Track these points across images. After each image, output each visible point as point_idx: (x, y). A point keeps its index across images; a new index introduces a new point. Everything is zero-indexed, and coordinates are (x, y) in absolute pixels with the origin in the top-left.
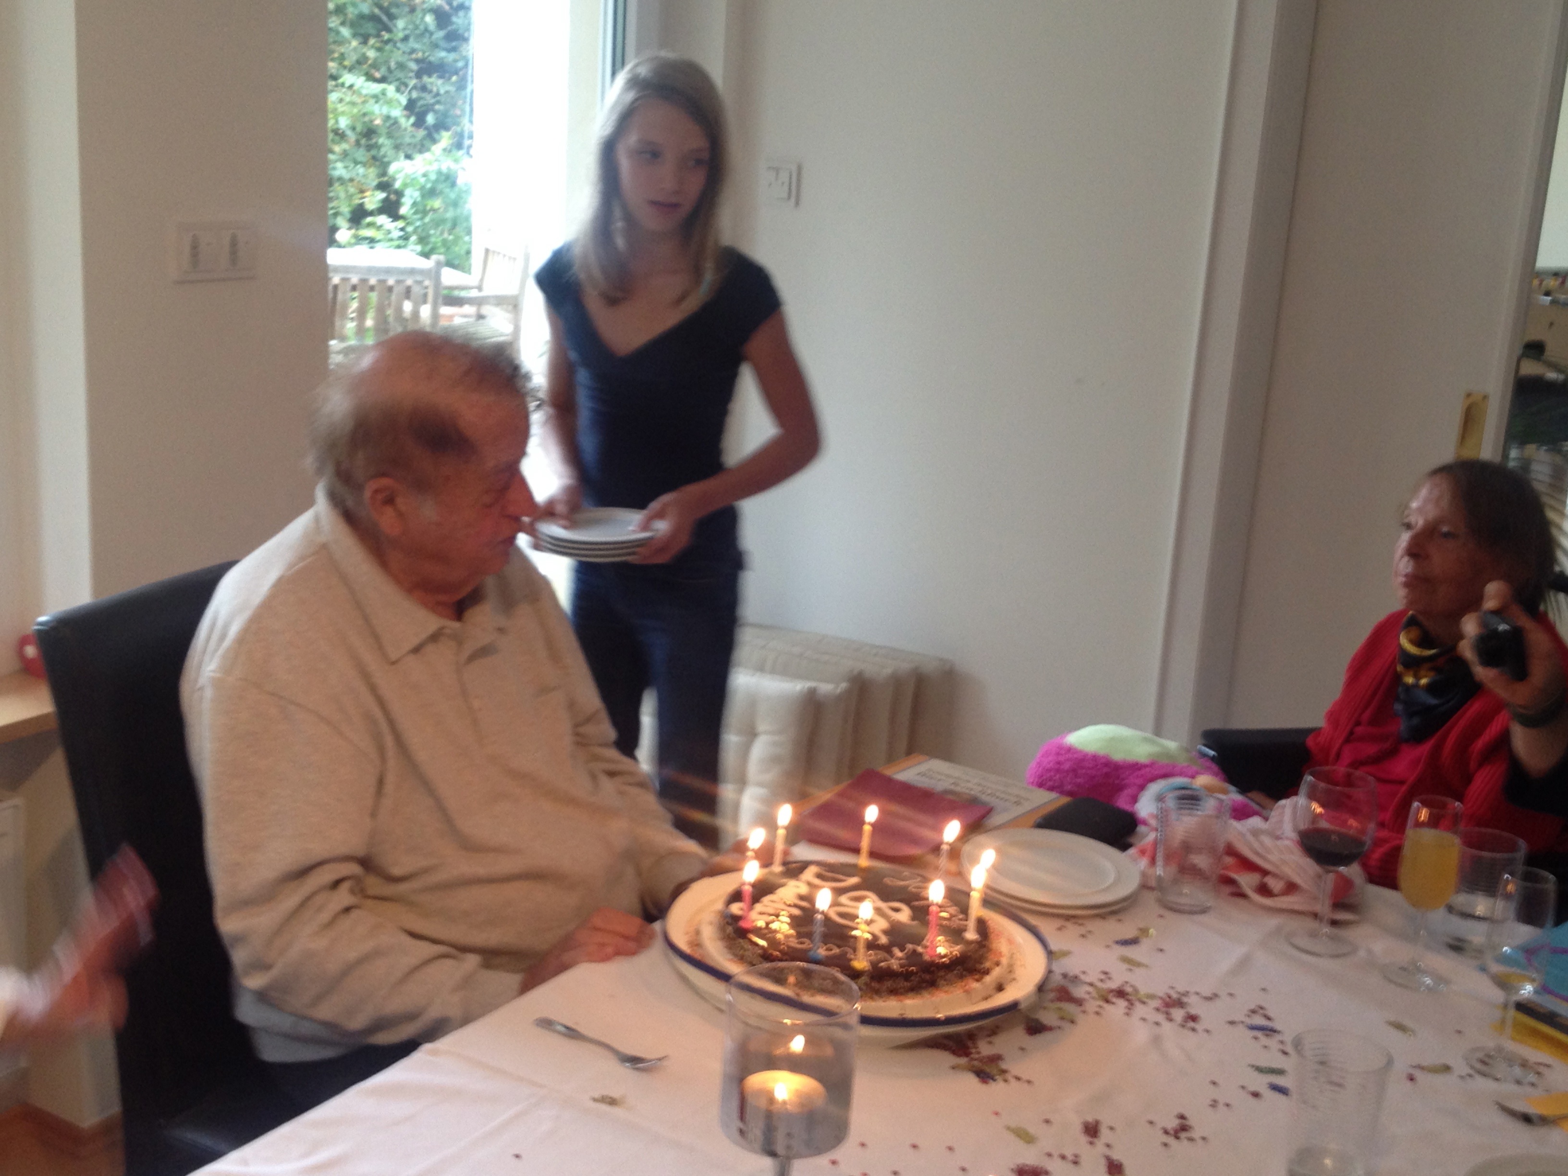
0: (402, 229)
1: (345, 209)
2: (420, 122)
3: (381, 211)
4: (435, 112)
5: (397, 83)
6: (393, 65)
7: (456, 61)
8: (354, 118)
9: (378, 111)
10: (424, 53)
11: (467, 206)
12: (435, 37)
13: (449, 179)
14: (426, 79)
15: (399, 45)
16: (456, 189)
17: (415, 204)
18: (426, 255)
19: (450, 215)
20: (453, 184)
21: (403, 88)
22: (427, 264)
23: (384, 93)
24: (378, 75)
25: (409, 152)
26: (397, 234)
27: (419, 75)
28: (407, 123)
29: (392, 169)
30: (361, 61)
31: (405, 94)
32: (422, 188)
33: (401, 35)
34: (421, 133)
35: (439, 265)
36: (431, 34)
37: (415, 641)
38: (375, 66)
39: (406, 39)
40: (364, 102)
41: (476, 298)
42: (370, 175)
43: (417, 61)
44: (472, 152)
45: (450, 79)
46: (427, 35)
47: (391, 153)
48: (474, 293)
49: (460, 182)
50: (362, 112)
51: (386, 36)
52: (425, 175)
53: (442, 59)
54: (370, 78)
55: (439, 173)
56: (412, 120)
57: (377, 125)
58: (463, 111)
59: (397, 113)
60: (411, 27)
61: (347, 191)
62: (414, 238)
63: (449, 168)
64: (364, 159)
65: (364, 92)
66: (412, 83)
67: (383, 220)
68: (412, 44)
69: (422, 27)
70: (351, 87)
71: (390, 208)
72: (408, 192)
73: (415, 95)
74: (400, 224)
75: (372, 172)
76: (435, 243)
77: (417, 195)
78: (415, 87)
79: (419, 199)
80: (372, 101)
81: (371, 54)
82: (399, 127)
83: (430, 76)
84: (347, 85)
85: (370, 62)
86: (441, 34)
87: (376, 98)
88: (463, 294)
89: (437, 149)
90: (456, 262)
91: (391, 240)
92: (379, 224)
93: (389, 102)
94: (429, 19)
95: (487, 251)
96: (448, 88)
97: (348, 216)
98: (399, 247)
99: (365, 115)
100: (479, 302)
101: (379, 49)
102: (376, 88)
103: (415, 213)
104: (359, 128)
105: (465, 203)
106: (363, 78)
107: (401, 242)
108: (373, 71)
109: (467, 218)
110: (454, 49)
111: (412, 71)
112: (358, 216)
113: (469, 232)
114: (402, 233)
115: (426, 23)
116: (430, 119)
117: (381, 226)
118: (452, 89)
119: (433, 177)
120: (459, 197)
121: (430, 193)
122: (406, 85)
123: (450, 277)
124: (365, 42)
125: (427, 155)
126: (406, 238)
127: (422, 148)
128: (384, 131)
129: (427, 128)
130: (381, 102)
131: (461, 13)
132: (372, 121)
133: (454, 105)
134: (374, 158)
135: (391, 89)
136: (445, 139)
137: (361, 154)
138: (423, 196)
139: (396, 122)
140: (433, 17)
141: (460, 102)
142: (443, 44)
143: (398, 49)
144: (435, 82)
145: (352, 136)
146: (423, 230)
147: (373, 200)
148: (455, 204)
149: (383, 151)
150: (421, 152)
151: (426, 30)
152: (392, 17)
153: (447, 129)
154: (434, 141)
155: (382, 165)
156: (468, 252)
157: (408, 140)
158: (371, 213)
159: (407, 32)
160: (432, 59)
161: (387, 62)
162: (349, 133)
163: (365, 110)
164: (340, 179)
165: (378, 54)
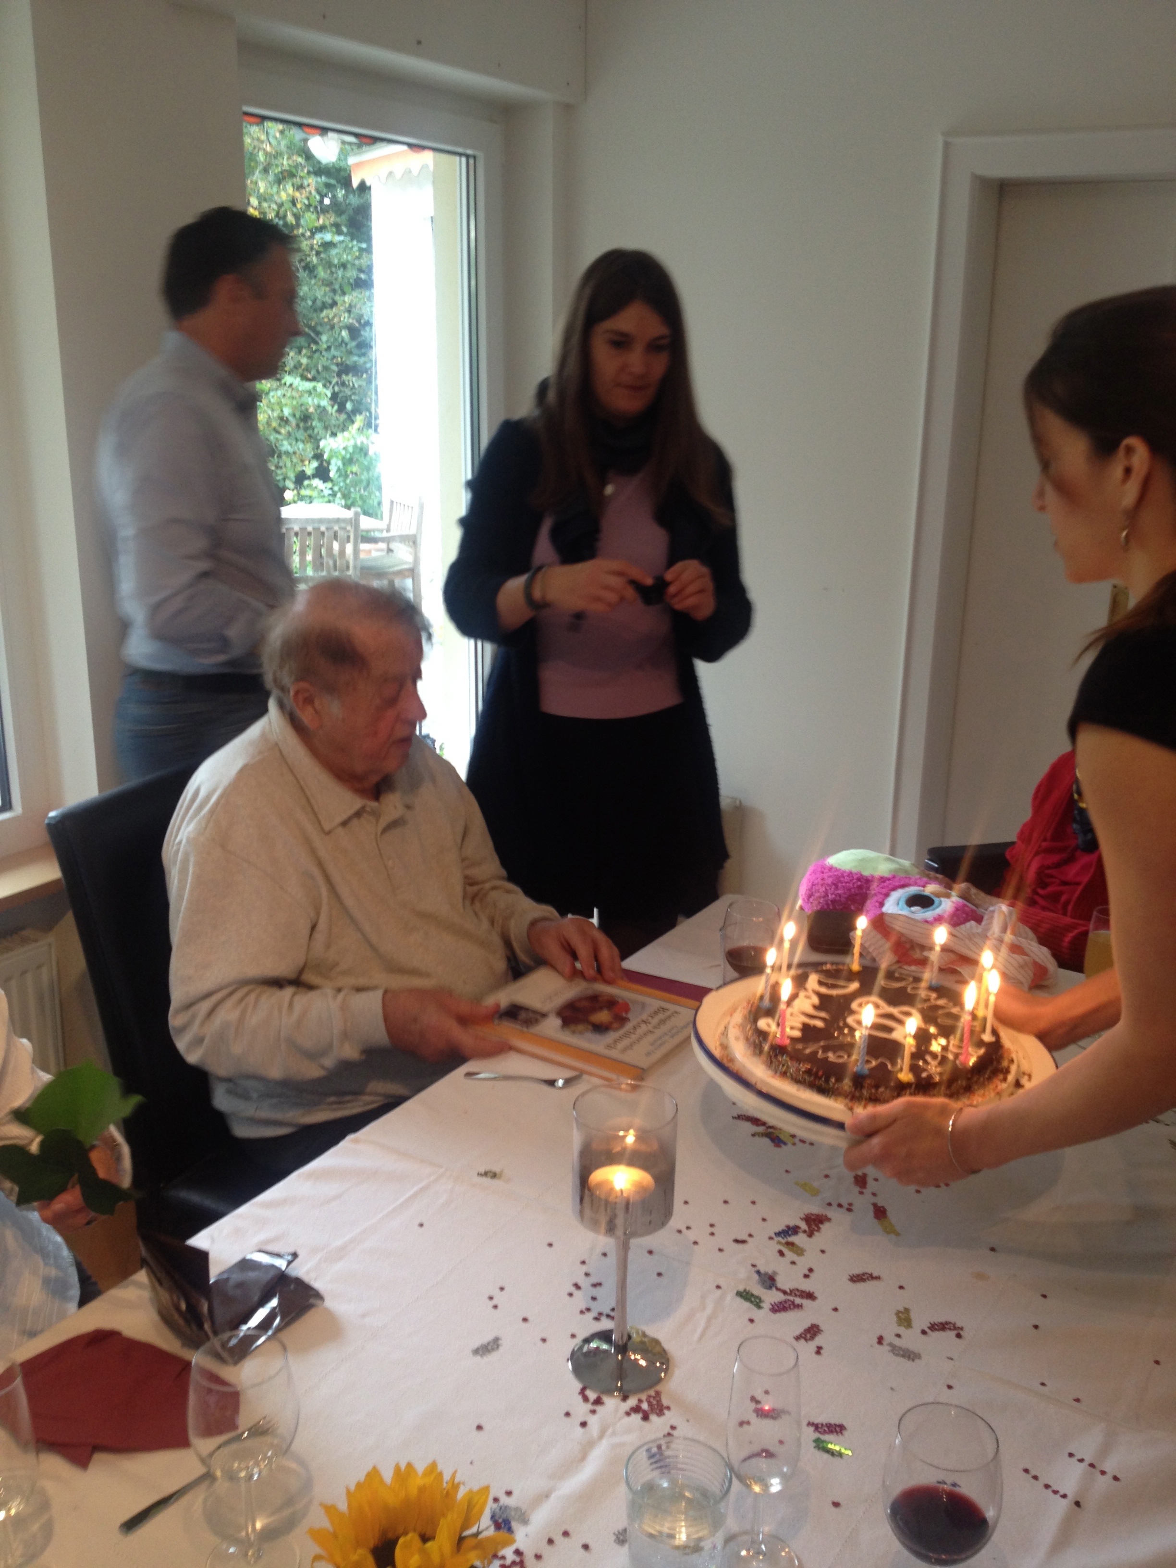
0: (331, 489)
1: (292, 475)
2: (341, 409)
3: (314, 476)
4: (352, 401)
5: (323, 382)
6: (320, 368)
7: (365, 363)
8: (294, 408)
9: (311, 403)
10: (341, 359)
11: (377, 470)
12: (349, 347)
13: (362, 451)
14: (344, 377)
15: (324, 353)
16: (368, 458)
17: (339, 470)
18: (348, 507)
19: (364, 476)
20: (366, 454)
21: (328, 384)
22: (349, 514)
23: (314, 388)
24: (309, 376)
25: (335, 431)
26: (327, 492)
27: (339, 375)
28: (332, 410)
29: (322, 444)
30: (297, 366)
31: (330, 389)
32: (343, 458)
33: (325, 346)
34: (343, 417)
35: (357, 515)
36: (346, 344)
37: (345, 817)
38: (308, 369)
39: (329, 349)
40: (300, 397)
41: (386, 538)
42: (308, 449)
43: (337, 365)
44: (379, 430)
45: (362, 376)
46: (344, 345)
47: (322, 432)
48: (385, 534)
49: (371, 453)
50: (299, 404)
51: (314, 347)
52: (345, 449)
53: (355, 362)
54: (304, 378)
55: (355, 446)
56: (336, 407)
57: (312, 413)
58: (371, 399)
59: (325, 403)
60: (332, 340)
61: (292, 461)
62: (339, 495)
63: (362, 443)
64: (303, 438)
65: (300, 389)
66: (334, 381)
67: (317, 482)
68: (333, 352)
69: (340, 340)
70: (291, 385)
71: (322, 473)
72: (333, 461)
73: (336, 389)
74: (329, 485)
75: (309, 447)
76: (355, 498)
77: (340, 463)
78: (337, 383)
79: (341, 466)
80: (306, 395)
81: (304, 361)
82: (327, 412)
83: (347, 374)
84: (288, 384)
85: (303, 367)
86: (354, 344)
87: (310, 393)
88: (377, 535)
89: (354, 428)
90: (371, 511)
91: (324, 496)
92: (314, 485)
93: (319, 395)
94: (344, 333)
95: (392, 502)
96: (360, 383)
97: (294, 479)
98: (329, 502)
99: (302, 405)
100: (388, 540)
101: (310, 357)
102: (308, 385)
103: (339, 476)
104: (298, 416)
105: (375, 467)
106: (298, 379)
107: (331, 498)
108: (306, 373)
109: (378, 478)
110: (364, 355)
111: (334, 371)
112: (301, 478)
113: (379, 489)
114: (330, 492)
115: (342, 337)
116: (349, 406)
117: (316, 487)
118: (364, 384)
119: (351, 450)
120: (371, 463)
121: (348, 461)
122: (330, 383)
123: (366, 523)
124: (300, 352)
125: (346, 433)
126: (334, 495)
127: (344, 428)
128: (316, 417)
129: (347, 413)
130: (313, 395)
131: (367, 329)
132: (307, 410)
133: (365, 395)
134: (310, 436)
135: (319, 386)
136: (359, 420)
137: (301, 434)
138: (344, 464)
139: (324, 409)
140: (347, 332)
141: (369, 393)
142: (355, 351)
143: (323, 356)
144: (350, 379)
145: (293, 422)
146: (346, 488)
147: (310, 468)
148: (368, 469)
149: (316, 431)
150: (343, 430)
151: (343, 341)
152: (318, 333)
153: (360, 413)
154: (353, 422)
155: (314, 440)
156: (379, 504)
157: (333, 422)
158: (309, 478)
159: (329, 344)
160: (348, 362)
161: (316, 366)
162: (291, 419)
163: (300, 402)
164: (287, 453)
165: (309, 361)
